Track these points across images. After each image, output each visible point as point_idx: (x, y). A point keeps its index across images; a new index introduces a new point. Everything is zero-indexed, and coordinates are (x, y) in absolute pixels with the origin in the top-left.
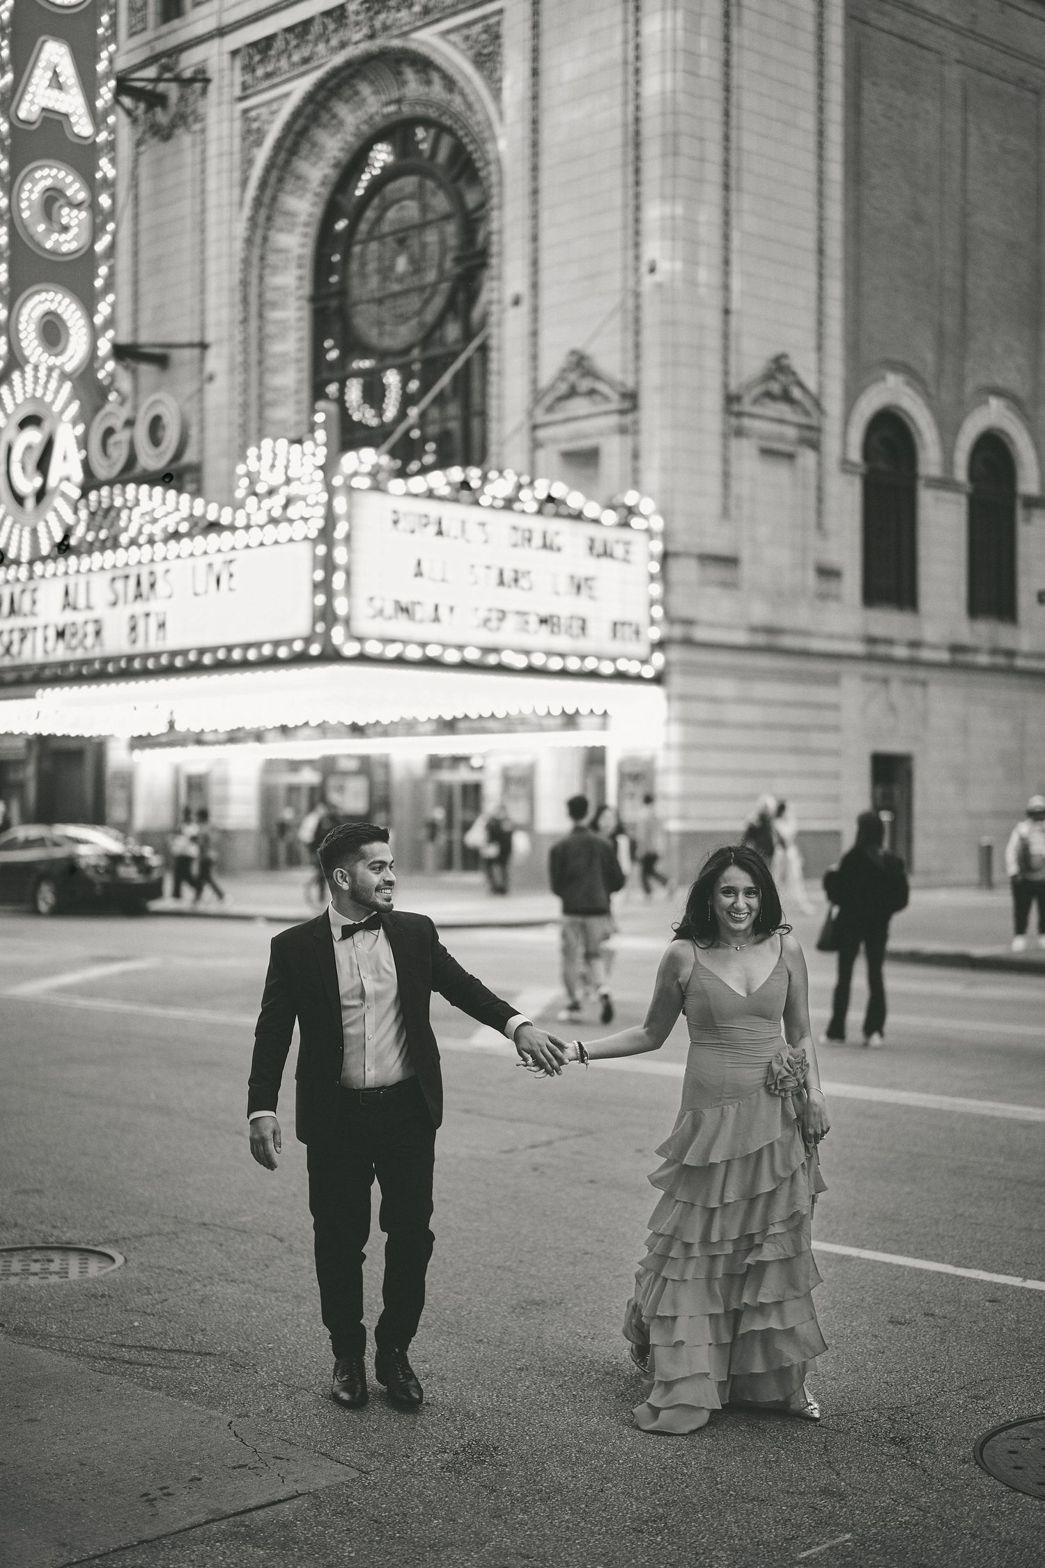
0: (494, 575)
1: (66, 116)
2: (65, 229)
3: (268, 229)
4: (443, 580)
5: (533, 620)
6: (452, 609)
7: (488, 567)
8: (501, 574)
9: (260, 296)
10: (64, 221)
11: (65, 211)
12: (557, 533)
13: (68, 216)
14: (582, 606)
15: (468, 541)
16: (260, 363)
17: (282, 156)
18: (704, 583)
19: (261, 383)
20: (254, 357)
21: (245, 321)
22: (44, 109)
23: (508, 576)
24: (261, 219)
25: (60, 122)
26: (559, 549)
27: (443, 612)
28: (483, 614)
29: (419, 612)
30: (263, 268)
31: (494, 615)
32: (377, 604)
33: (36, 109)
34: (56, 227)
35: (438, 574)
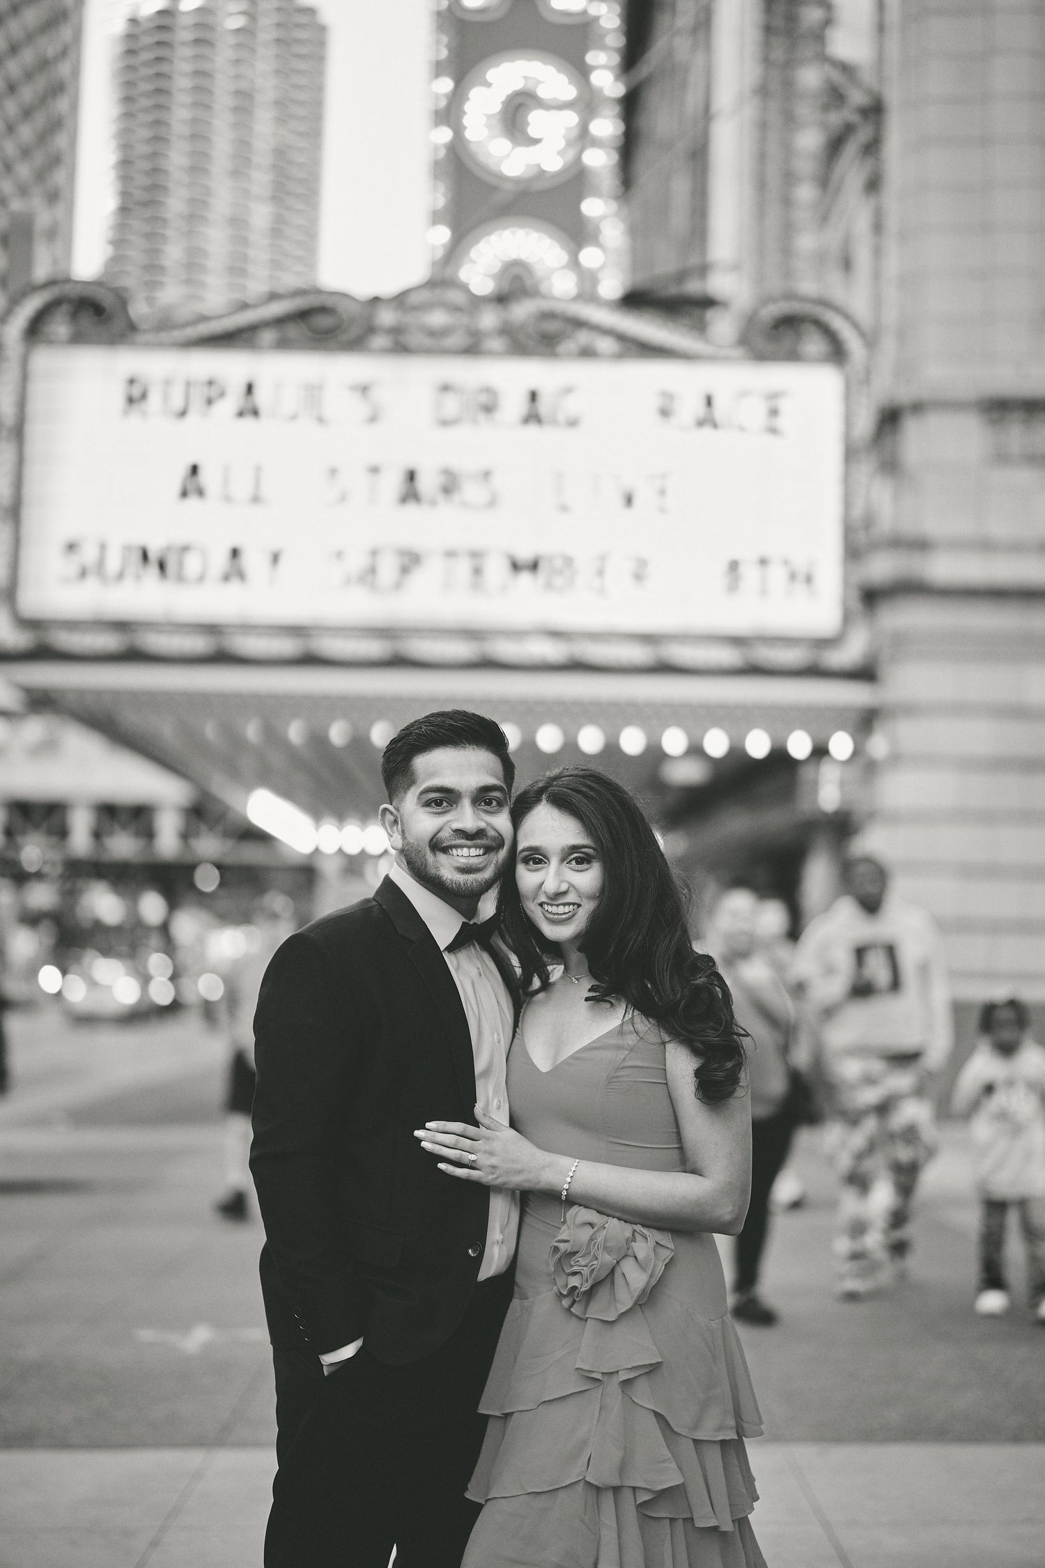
0: (392, 482)
2: (536, 140)
4: (256, 499)
5: (496, 569)
6: (275, 558)
7: (375, 470)
8: (411, 476)
10: (535, 130)
11: (536, 117)
12: (568, 390)
13: (537, 121)
15: (321, 420)
18: (1001, 458)
23: (428, 483)
26: (573, 423)
27: (254, 561)
28: (357, 561)
29: (192, 565)
32: (89, 554)
34: (522, 140)
35: (242, 489)
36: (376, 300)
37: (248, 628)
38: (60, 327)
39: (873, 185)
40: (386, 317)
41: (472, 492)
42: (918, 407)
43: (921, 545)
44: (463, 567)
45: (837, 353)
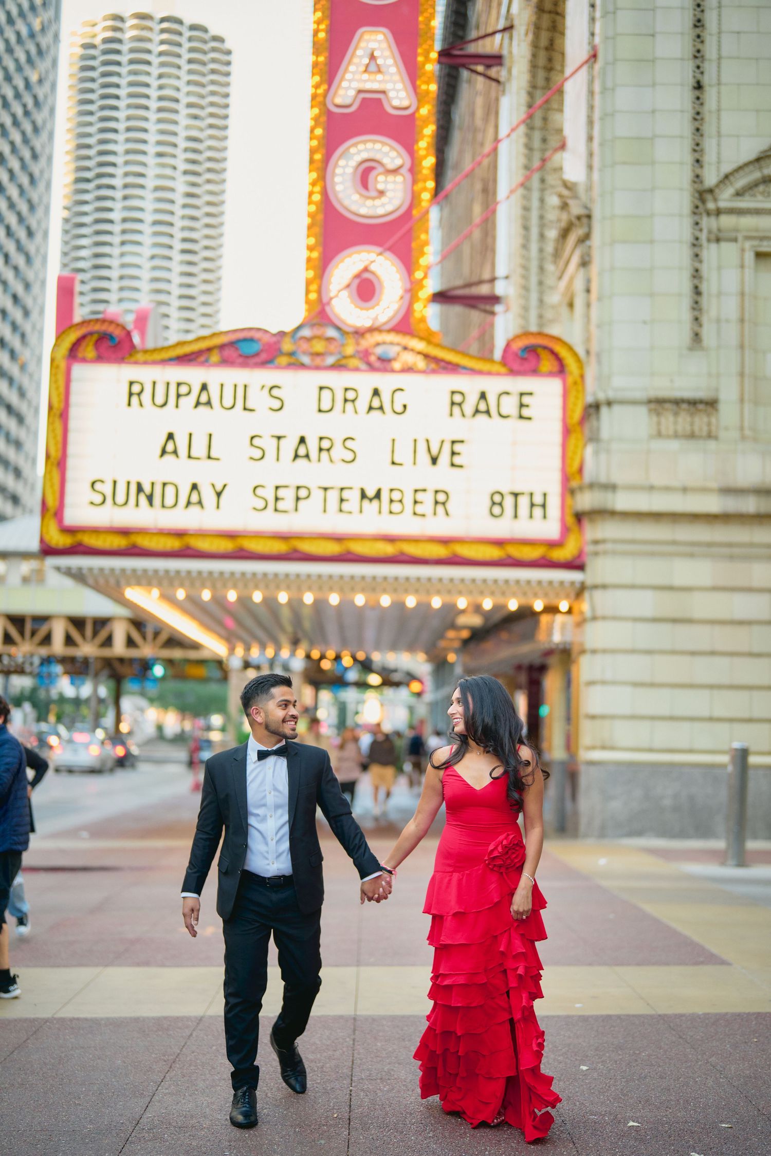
0: (289, 446)
1: (384, 92)
2: (382, 193)
3: (544, 151)
4: (207, 456)
7: (279, 438)
9: (541, 217)
10: (380, 187)
11: (381, 178)
12: (400, 390)
13: (381, 181)
14: (442, 477)
16: (541, 283)
17: (541, 74)
19: (541, 301)
20: (534, 279)
21: (525, 247)
22: (360, 91)
23: (312, 445)
24: (537, 144)
25: (379, 100)
27: (206, 494)
29: (169, 496)
30: (542, 190)
31: (288, 495)
32: (107, 487)
33: (352, 93)
34: (373, 193)
35: (199, 449)
36: (282, 334)
37: (202, 534)
38: (89, 351)
39: (585, 263)
40: (287, 346)
41: (338, 452)
42: (609, 404)
43: (611, 487)
44: (333, 496)
45: (561, 370)
